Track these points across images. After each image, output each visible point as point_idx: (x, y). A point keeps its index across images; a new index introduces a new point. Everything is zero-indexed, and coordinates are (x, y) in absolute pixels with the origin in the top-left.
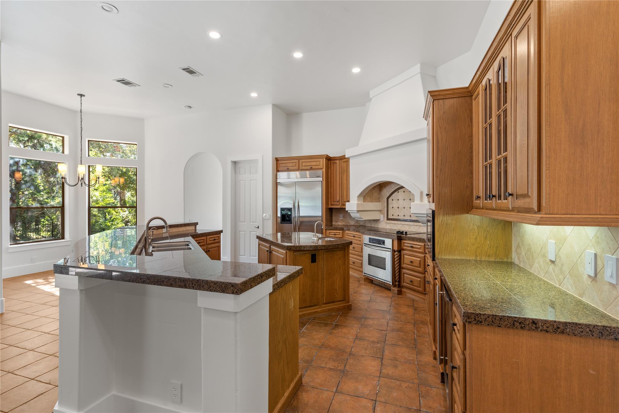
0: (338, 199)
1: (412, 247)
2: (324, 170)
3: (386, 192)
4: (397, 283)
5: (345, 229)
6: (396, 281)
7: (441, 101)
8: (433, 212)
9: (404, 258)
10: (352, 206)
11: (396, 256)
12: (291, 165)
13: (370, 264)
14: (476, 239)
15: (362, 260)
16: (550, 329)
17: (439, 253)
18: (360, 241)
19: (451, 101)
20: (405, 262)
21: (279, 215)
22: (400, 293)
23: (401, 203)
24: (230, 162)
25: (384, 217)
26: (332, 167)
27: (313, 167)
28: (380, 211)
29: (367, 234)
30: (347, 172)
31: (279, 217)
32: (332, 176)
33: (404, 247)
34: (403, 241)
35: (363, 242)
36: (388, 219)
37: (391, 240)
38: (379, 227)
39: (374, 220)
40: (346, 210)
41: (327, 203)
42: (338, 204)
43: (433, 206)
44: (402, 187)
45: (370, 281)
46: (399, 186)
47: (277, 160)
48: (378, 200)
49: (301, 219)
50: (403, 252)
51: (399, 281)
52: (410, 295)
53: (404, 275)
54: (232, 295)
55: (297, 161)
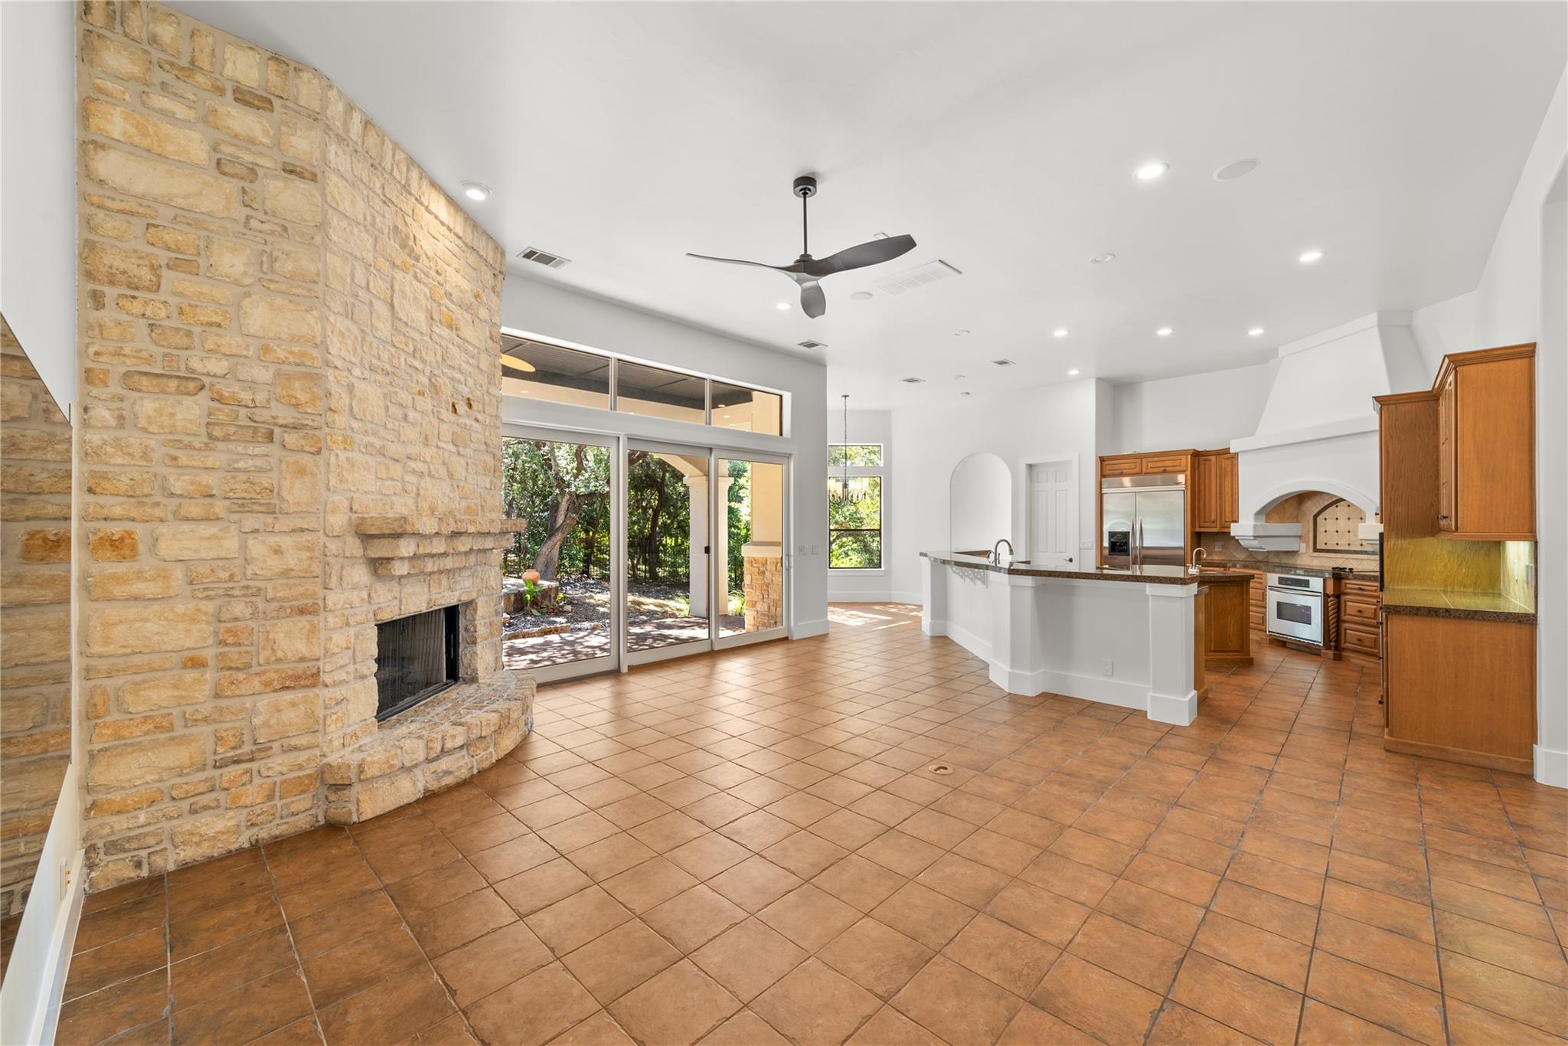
0: (1213, 517)
1: (1360, 589)
2: (1189, 472)
3: (1312, 508)
4: (1332, 644)
5: (1229, 565)
6: (1331, 641)
7: (1393, 406)
8: (1381, 535)
9: (1345, 606)
10: (1244, 528)
11: (1330, 604)
12: (1127, 466)
13: (1280, 616)
14: (1446, 566)
15: (1265, 614)
16: (1462, 615)
17: (1390, 583)
18: (1261, 583)
19: (1408, 406)
20: (1348, 612)
21: (1106, 544)
22: (1338, 657)
23: (1343, 524)
24: (1024, 466)
25: (1307, 546)
26: (1202, 466)
27: (1168, 469)
28: (1300, 537)
29: (1274, 572)
30: (1232, 475)
31: (1105, 548)
32: (1202, 481)
33: (1346, 591)
34: (1344, 581)
35: (1266, 583)
36: (1316, 550)
37: (1321, 580)
38: (1298, 563)
39: (1287, 552)
40: (1232, 534)
41: (1193, 525)
42: (1213, 525)
43: (1381, 528)
44: (1341, 500)
45: (1281, 643)
46: (1334, 499)
47: (1102, 460)
48: (1296, 519)
49: (1144, 552)
50: (1343, 598)
51: (1338, 641)
52: (1356, 660)
53: (1345, 632)
54: (1180, 586)
55: (1138, 461)
